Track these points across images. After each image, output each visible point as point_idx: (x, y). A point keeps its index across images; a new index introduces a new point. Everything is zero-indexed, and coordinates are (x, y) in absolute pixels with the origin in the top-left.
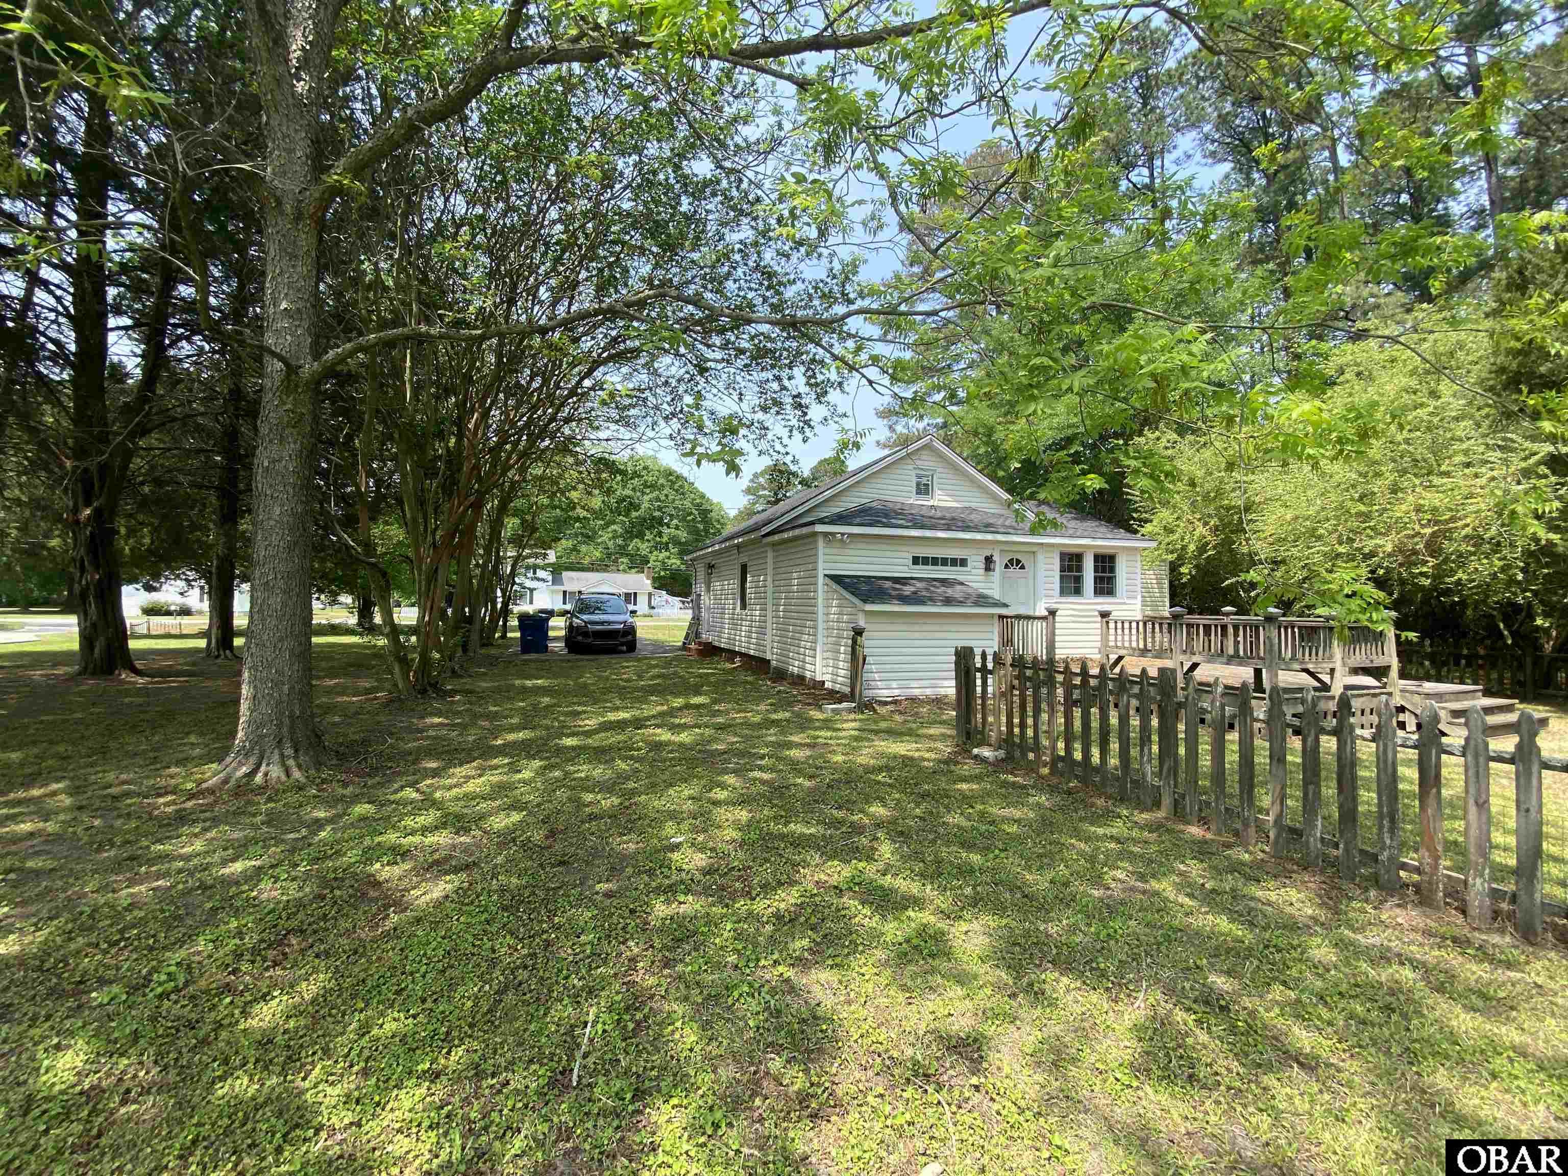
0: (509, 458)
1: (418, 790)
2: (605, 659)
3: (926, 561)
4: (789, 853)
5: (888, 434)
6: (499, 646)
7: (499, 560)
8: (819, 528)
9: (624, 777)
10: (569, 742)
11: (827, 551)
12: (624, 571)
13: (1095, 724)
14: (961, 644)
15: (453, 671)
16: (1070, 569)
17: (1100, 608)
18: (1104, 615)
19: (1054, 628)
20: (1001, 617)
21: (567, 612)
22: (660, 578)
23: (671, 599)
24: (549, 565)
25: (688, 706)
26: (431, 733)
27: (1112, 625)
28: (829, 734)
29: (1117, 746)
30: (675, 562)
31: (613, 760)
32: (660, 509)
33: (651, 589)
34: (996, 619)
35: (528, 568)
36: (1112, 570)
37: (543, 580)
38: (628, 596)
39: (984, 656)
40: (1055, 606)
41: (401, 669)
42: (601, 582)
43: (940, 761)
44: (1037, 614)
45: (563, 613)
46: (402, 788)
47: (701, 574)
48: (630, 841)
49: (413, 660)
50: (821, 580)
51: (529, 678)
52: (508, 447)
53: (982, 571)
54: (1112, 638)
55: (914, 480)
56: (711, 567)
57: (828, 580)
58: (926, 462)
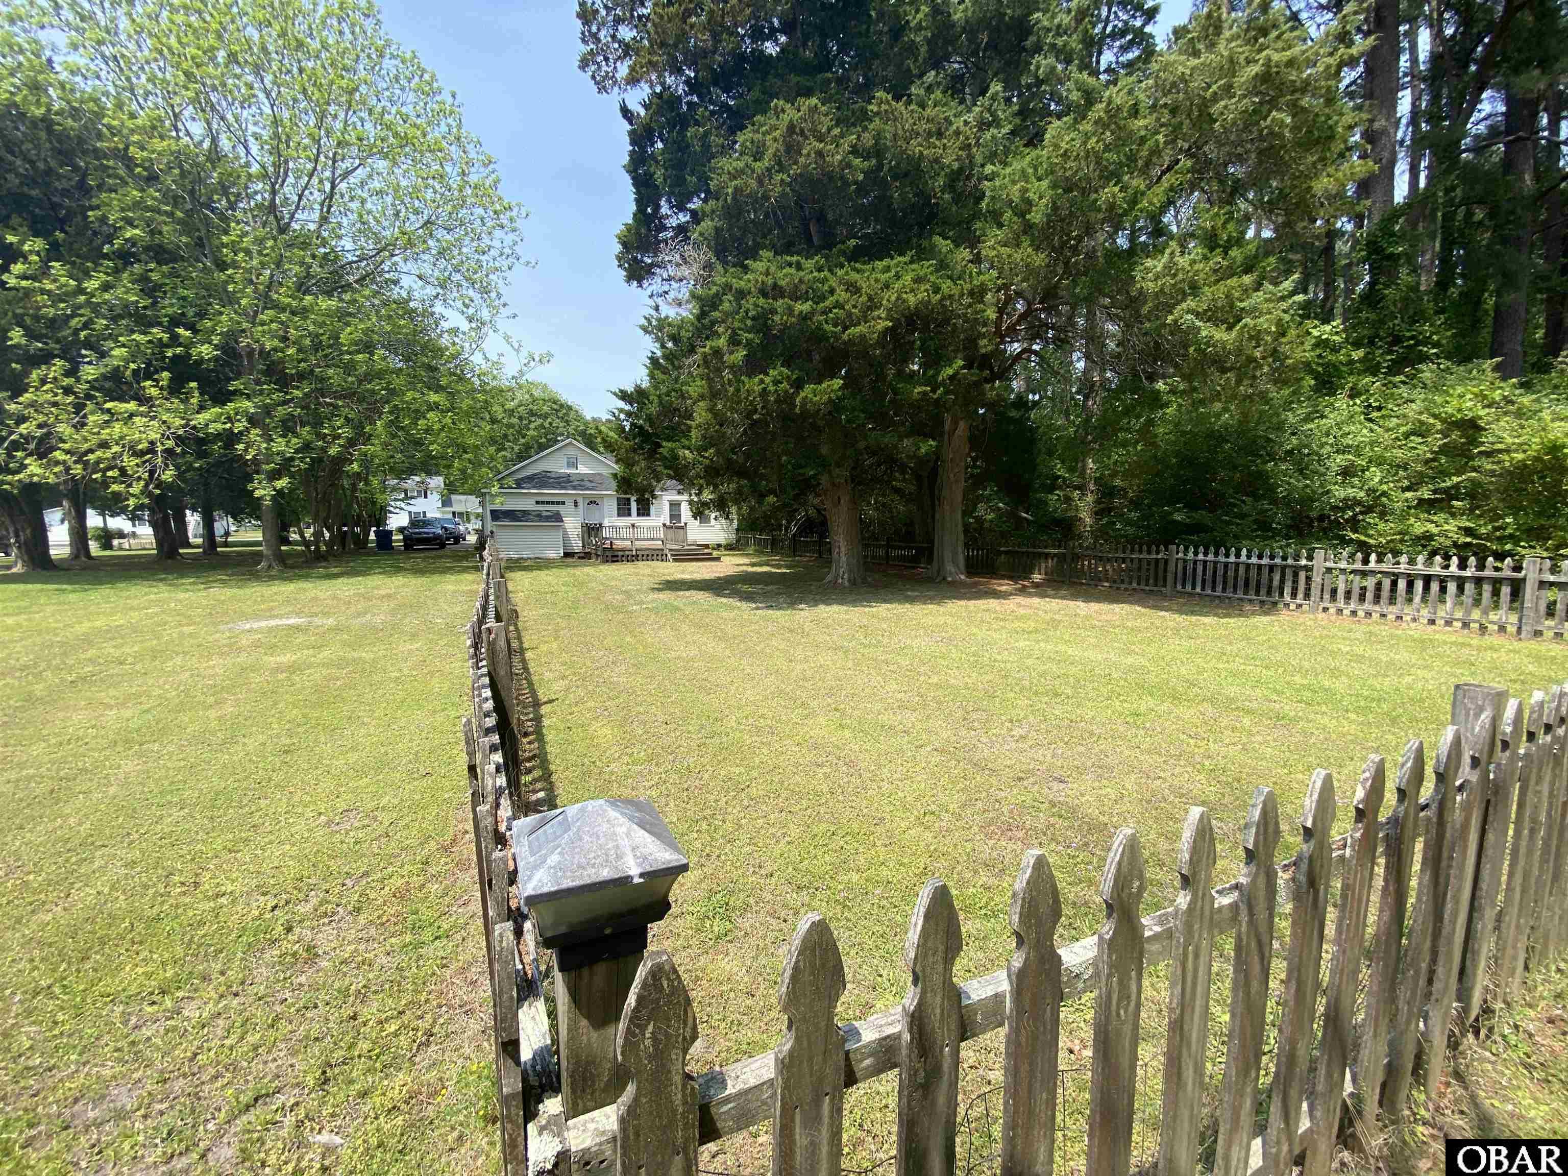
3: (543, 503)
53: (573, 507)
55: (566, 460)
58: (571, 451)
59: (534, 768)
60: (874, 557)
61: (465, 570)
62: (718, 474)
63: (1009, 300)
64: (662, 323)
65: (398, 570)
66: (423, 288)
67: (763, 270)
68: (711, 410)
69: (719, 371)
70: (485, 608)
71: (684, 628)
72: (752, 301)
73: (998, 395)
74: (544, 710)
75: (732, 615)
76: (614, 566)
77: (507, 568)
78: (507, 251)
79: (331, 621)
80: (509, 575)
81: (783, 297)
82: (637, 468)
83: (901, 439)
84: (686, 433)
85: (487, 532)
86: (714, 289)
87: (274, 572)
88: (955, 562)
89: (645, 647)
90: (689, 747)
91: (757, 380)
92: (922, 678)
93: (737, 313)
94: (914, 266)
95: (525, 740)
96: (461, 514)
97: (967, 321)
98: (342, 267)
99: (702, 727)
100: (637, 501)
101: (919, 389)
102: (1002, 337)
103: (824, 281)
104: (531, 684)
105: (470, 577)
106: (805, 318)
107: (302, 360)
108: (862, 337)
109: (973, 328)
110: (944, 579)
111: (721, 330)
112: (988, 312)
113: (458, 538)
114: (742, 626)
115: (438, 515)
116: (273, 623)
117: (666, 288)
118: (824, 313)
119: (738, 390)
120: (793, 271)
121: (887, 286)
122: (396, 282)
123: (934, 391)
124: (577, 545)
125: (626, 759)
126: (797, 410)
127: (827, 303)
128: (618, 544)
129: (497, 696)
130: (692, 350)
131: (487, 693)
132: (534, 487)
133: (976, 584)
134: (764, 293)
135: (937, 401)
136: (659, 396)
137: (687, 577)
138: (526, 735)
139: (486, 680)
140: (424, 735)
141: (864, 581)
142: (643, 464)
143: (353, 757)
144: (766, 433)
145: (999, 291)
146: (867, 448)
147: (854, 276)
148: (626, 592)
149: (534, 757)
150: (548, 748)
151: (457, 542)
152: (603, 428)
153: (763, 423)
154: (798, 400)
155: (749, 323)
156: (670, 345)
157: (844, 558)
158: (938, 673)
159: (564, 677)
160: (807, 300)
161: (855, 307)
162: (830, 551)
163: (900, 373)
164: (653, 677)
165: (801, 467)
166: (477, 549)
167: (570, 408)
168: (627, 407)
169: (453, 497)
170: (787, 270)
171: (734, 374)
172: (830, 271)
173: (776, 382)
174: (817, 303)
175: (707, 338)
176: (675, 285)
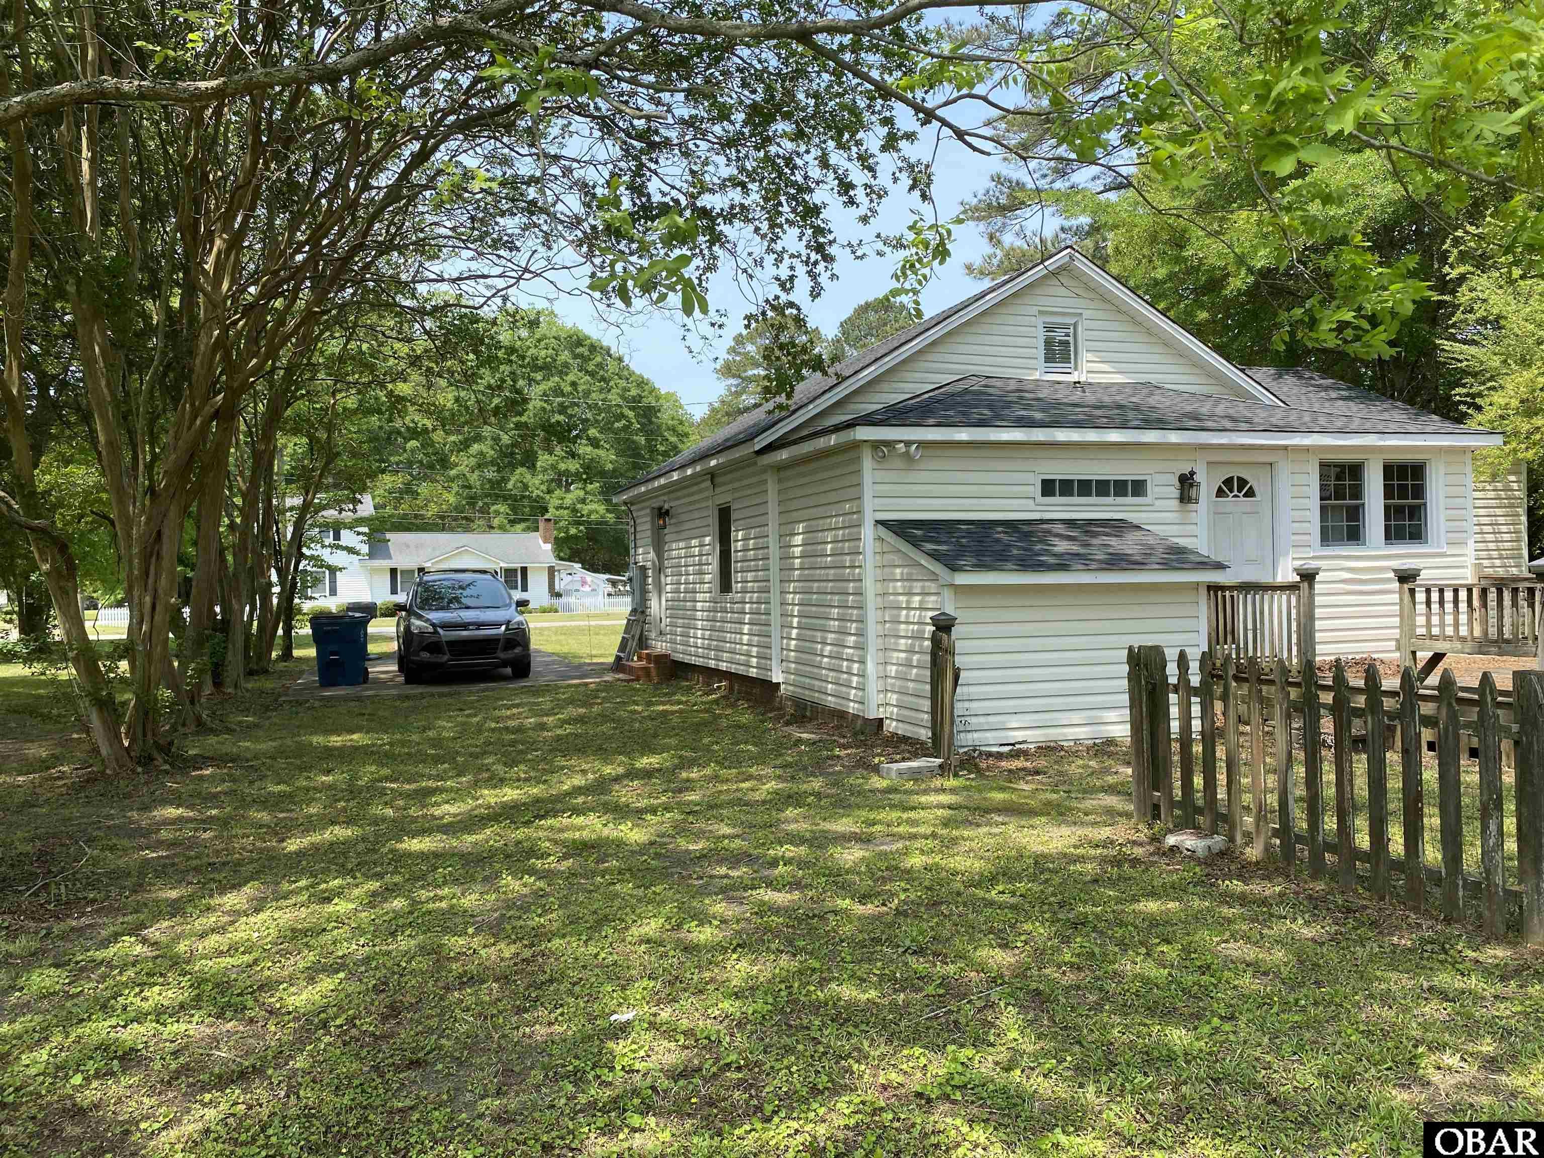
0: (281, 322)
1: (144, 941)
2: (472, 692)
3: (1066, 487)
4: (830, 1036)
5: (988, 249)
6: (281, 674)
7: (271, 516)
8: (863, 433)
9: (523, 906)
10: (415, 845)
11: (880, 475)
12: (502, 528)
13: (1394, 784)
14: (1137, 641)
15: (199, 722)
16: (1339, 494)
17: (1396, 564)
18: (1406, 577)
19: (1311, 606)
20: (1214, 589)
21: (400, 607)
22: (569, 538)
23: (590, 577)
24: (361, 521)
25: (632, 774)
26: (164, 834)
27: (1421, 597)
28: (895, 815)
29: (1436, 821)
30: (596, 509)
31: (497, 875)
32: (562, 409)
33: (552, 560)
34: (1203, 592)
35: (325, 527)
36: (1419, 492)
37: (351, 550)
38: (510, 574)
39: (1182, 661)
40: (1314, 564)
41: (104, 722)
42: (461, 550)
43: (1104, 860)
44: (1280, 579)
45: (392, 611)
46: (115, 937)
47: (645, 526)
48: (537, 1021)
49: (125, 704)
50: (868, 532)
51: (337, 732)
52: (279, 303)
53: (1175, 504)
54: (1421, 620)
55: (1041, 335)
56: (662, 514)
57: (883, 532)
58: (1058, 300)
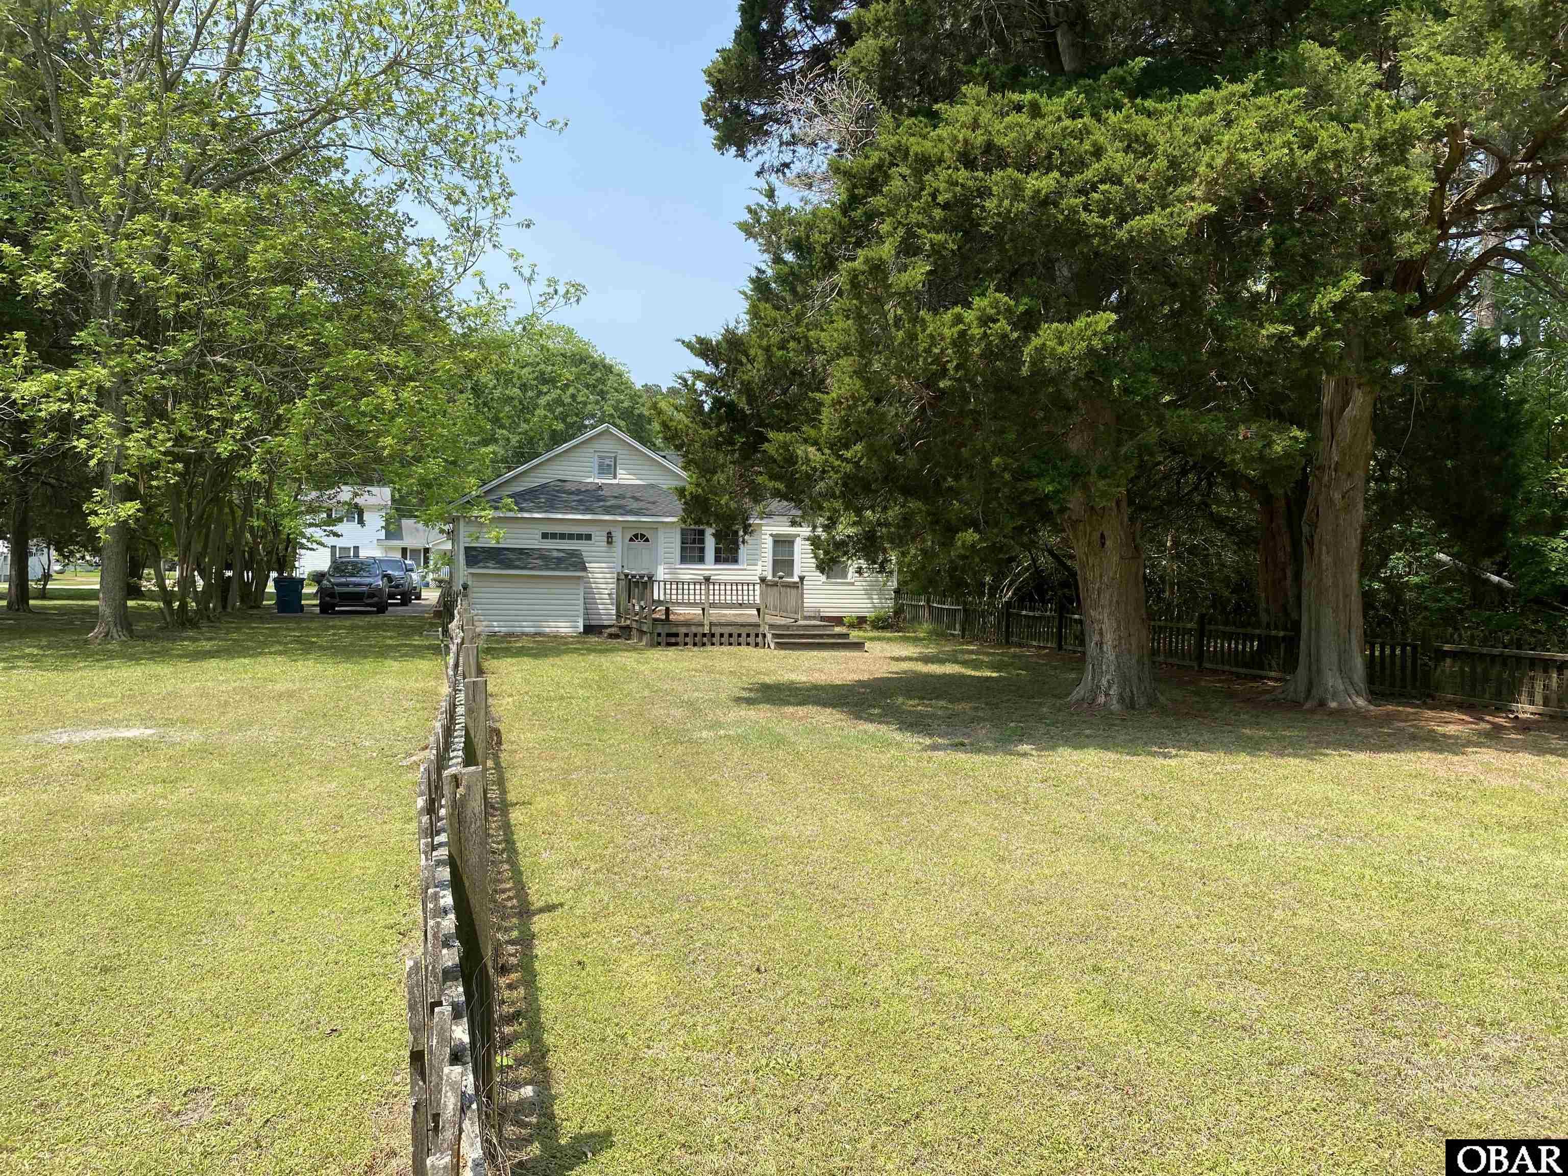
3: (554, 536)
11: (466, 529)
16: (691, 542)
34: (584, 580)
53: (605, 544)
55: (597, 461)
58: (606, 445)
59: (516, 1037)
60: (1171, 653)
61: (418, 652)
62: (867, 488)
63: (1460, 155)
64: (779, 218)
65: (307, 648)
66: (379, 170)
67: (968, 120)
68: (860, 373)
69: (878, 301)
70: (448, 731)
71: (793, 778)
72: (944, 174)
73: (1436, 339)
74: (539, 923)
75: (885, 759)
76: (671, 652)
77: (488, 651)
78: (519, 105)
79: (194, 736)
80: (490, 664)
81: (1003, 166)
82: (720, 477)
83: (1233, 426)
84: (813, 419)
85: (457, 587)
86: (875, 157)
87: (114, 646)
88: (1344, 670)
89: (722, 811)
90: (801, 1023)
91: (948, 316)
92: (1278, 914)
93: (917, 197)
94: (1260, 100)
95: (503, 981)
96: (415, 552)
97: (1370, 198)
98: (256, 141)
99: (826, 984)
100: (717, 536)
101: (1271, 329)
102: (1443, 225)
103: (1081, 135)
104: (517, 873)
105: (425, 665)
106: (1044, 202)
107: (186, 296)
108: (1157, 234)
109: (1383, 211)
110: (1322, 704)
111: (885, 228)
112: (1417, 180)
113: (408, 595)
114: (905, 781)
115: (378, 553)
116: (105, 734)
117: (787, 157)
118: (1082, 191)
119: (912, 337)
120: (1023, 118)
121: (1206, 139)
122: (338, 164)
123: (1301, 332)
124: (607, 611)
125: (682, 1036)
126: (1025, 371)
127: (1089, 174)
128: (681, 613)
129: (462, 907)
130: (830, 265)
131: (447, 899)
132: (539, 509)
133: (1389, 718)
134: (967, 160)
135: (1311, 350)
136: (767, 349)
137: (800, 677)
138: (504, 970)
139: (445, 873)
140: (331, 956)
141: (1152, 703)
142: (731, 470)
143: (213, 987)
144: (962, 413)
145: (1438, 137)
146: (1162, 442)
147: (1141, 123)
148: (690, 704)
149: (516, 1016)
150: (544, 1001)
151: (405, 602)
152: (663, 405)
153: (958, 395)
154: (1028, 351)
155: (938, 213)
156: (789, 257)
157: (1110, 654)
158: (1312, 905)
159: (574, 863)
160: (1049, 170)
161: (1141, 179)
162: (1081, 639)
163: (1231, 298)
164: (733, 873)
165: (1030, 476)
166: (438, 614)
167: (609, 369)
168: (709, 369)
169: (407, 523)
170: (1013, 118)
171: (907, 308)
172: (1096, 116)
173: (986, 320)
174: (1068, 175)
175: (859, 244)
176: (801, 150)
